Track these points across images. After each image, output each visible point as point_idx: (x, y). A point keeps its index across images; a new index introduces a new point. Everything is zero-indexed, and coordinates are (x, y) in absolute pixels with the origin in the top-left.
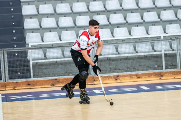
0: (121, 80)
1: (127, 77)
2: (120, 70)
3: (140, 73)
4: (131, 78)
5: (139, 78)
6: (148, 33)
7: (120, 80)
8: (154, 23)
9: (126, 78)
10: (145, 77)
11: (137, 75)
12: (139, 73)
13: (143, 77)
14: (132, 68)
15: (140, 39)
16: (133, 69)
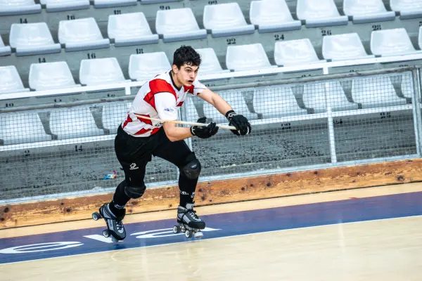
0: (16, 221)
1: (34, 211)
2: (7, 190)
3: (71, 196)
4: (45, 213)
5: (68, 211)
6: (77, 81)
7: (12, 220)
8: (91, 52)
9: (29, 213)
10: (86, 207)
11: (62, 204)
12: (69, 198)
13: (81, 208)
14: (43, 184)
15: (58, 99)
16: (44, 188)
